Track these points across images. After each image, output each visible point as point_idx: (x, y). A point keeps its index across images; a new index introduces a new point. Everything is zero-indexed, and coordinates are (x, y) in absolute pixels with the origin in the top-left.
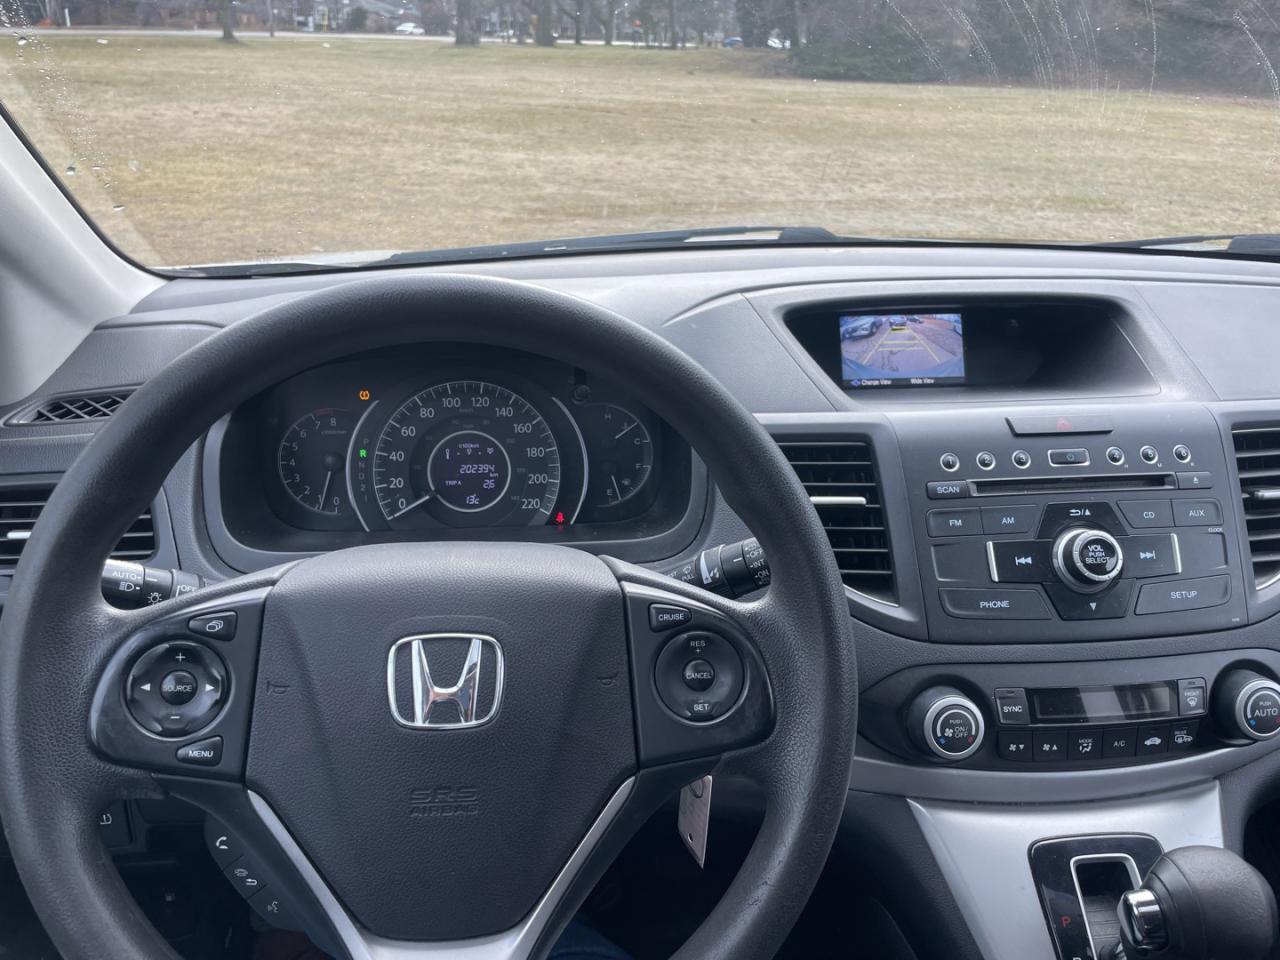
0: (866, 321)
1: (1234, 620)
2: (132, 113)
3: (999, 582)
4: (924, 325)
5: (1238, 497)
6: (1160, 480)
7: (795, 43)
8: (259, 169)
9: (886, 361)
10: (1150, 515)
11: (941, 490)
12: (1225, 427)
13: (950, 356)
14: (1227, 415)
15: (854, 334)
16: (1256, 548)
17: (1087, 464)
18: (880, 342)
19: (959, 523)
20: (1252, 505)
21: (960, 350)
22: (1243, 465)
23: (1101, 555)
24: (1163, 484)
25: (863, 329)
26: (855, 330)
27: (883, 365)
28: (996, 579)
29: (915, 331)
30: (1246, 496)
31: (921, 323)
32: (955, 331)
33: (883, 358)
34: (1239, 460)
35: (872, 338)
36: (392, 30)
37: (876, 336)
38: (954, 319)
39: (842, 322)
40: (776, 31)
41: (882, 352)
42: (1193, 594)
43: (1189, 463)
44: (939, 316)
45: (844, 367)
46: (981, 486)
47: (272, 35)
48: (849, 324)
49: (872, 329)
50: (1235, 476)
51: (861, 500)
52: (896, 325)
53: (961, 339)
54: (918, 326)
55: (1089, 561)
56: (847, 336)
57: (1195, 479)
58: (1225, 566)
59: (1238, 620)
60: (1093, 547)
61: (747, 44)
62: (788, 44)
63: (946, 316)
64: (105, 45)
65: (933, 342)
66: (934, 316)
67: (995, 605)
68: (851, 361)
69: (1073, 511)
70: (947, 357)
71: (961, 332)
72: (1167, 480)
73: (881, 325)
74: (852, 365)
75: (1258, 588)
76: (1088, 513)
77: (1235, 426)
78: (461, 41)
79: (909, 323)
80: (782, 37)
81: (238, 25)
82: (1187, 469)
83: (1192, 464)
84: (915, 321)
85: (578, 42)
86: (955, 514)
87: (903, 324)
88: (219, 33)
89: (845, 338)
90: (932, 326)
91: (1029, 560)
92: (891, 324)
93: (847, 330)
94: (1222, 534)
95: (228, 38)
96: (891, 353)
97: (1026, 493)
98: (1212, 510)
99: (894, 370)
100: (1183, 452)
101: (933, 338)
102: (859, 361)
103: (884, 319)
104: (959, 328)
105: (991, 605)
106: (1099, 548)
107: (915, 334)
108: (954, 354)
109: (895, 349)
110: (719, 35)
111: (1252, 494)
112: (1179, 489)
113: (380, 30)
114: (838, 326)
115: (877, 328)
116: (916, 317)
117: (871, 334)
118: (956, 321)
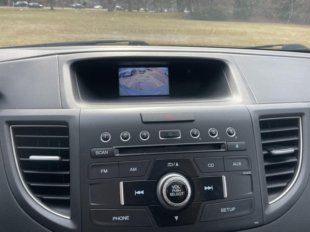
0: (130, 70)
1: (255, 223)
2: (24, 27)
3: (124, 205)
4: (153, 71)
5: (260, 153)
6: (219, 146)
7: (191, 11)
8: (53, 40)
9: (137, 86)
10: (211, 165)
11: (98, 153)
12: (255, 118)
13: (164, 84)
14: (256, 111)
15: (125, 75)
16: (269, 180)
17: (179, 138)
18: (135, 78)
19: (106, 171)
20: (268, 157)
21: (167, 82)
22: (264, 136)
23: (179, 191)
24: (220, 148)
25: (128, 73)
26: (125, 73)
27: (136, 87)
28: (123, 204)
29: (149, 74)
30: (266, 152)
31: (152, 71)
32: (165, 74)
33: (136, 85)
34: (262, 134)
35: (132, 77)
36: (93, 8)
37: (134, 76)
38: (165, 70)
39: (119, 70)
40: (186, 8)
41: (136, 82)
42: (233, 209)
43: (234, 137)
44: (159, 68)
45: (120, 88)
46: (121, 150)
47: (63, 9)
48: (122, 71)
49: (132, 73)
50: (259, 142)
51: (57, 158)
52: (142, 72)
53: (168, 77)
54: (151, 72)
55: (172, 194)
56: (122, 75)
57: (237, 146)
58: (251, 193)
59: (258, 223)
60: (175, 186)
61: (179, 11)
62: (189, 11)
63: (162, 68)
64: (22, 11)
65: (157, 78)
66: (157, 68)
67: (121, 218)
68: (123, 86)
69: (169, 164)
70: (162, 84)
71: (168, 75)
72: (222, 146)
73: (135, 71)
74: (123, 88)
75: (270, 203)
76: (177, 165)
77: (261, 117)
78: (109, 10)
79: (147, 71)
80: (188, 10)
81: (55, 6)
82: (233, 140)
83: (236, 137)
84: (149, 70)
85: (138, 11)
86: (104, 166)
87: (145, 71)
88: (49, 8)
89: (121, 76)
90: (156, 72)
91: (142, 192)
92: (140, 71)
93: (122, 73)
94: (250, 175)
95: (52, 9)
96: (140, 82)
97: (145, 154)
98: (245, 162)
99: (141, 90)
100: (231, 131)
101: (156, 77)
102: (126, 86)
103: (137, 69)
104: (167, 73)
105: (119, 218)
106: (178, 187)
107: (149, 75)
108: (165, 84)
109: (141, 81)
110: (173, 9)
111: (269, 151)
112: (228, 151)
113: (90, 7)
114: (118, 72)
115: (134, 73)
116: (150, 68)
117: (132, 75)
118: (166, 70)
